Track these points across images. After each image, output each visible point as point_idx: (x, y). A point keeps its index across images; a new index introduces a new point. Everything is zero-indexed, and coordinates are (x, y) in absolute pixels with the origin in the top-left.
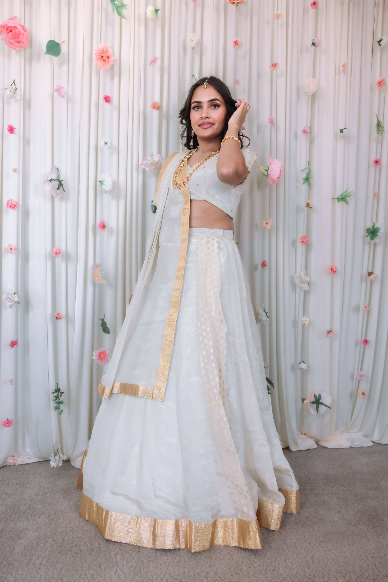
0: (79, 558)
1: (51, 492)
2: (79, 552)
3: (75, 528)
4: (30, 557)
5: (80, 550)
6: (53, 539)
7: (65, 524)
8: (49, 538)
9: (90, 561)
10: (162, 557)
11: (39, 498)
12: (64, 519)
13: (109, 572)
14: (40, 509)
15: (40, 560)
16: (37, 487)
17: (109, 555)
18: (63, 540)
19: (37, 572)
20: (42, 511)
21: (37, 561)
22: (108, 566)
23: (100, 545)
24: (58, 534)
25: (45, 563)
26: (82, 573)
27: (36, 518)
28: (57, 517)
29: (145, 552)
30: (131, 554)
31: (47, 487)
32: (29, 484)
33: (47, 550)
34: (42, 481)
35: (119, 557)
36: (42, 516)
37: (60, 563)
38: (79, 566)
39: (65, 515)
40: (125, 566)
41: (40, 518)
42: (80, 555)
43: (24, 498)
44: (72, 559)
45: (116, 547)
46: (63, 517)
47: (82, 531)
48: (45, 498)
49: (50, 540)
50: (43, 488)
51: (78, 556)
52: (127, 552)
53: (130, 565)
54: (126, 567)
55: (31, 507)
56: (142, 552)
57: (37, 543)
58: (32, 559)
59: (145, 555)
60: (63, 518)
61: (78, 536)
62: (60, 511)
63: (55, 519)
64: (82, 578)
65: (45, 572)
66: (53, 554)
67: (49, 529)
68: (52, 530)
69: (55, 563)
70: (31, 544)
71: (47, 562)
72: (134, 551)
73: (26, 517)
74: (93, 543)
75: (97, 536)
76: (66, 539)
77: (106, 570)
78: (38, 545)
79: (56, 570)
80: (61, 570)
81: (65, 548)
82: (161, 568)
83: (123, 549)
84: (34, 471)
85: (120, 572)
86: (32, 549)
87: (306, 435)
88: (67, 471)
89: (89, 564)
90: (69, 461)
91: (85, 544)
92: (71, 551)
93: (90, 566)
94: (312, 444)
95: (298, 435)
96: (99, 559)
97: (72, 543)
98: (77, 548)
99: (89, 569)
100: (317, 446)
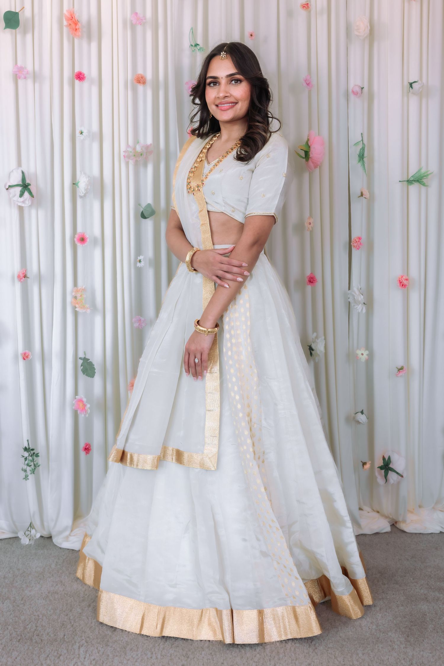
0: (38, 648)
1: (22, 575)
2: (40, 641)
3: (41, 616)
5: (42, 640)
6: (14, 627)
8: (9, 625)
9: (49, 651)
10: (132, 652)
11: (6, 581)
12: (31, 606)
13: (68, 663)
14: (5, 594)
16: (6, 568)
17: (72, 647)
18: (25, 628)
20: (7, 596)
22: (68, 657)
23: (64, 635)
24: (21, 622)
26: (38, 663)
28: (23, 604)
29: (113, 646)
30: (97, 647)
31: (19, 568)
33: (5, 638)
34: (13, 562)
35: (82, 649)
36: (6, 601)
37: (17, 652)
38: (36, 655)
39: (33, 601)
40: (86, 659)
41: (3, 603)
42: (39, 645)
44: (30, 648)
45: (82, 639)
46: (30, 604)
47: (48, 620)
48: (13, 581)
49: (10, 627)
50: (13, 570)
51: (38, 646)
52: (93, 645)
53: (92, 658)
54: (88, 659)
56: (110, 646)
59: (113, 649)
61: (42, 626)
62: (28, 597)
63: (21, 606)
66: (11, 642)
67: (11, 615)
68: (14, 617)
69: (11, 651)
72: (101, 645)
74: (57, 633)
75: (63, 627)
76: (28, 627)
77: (64, 662)
79: (11, 658)
80: (16, 658)
81: (25, 636)
82: (127, 663)
83: (90, 641)
84: (7, 549)
87: (378, 512)
88: (46, 551)
89: (48, 654)
90: (50, 538)
91: (48, 634)
92: (31, 639)
93: (48, 656)
94: (384, 526)
95: (368, 512)
96: (60, 650)
97: (34, 632)
98: (38, 638)
99: (46, 660)
100: (391, 529)
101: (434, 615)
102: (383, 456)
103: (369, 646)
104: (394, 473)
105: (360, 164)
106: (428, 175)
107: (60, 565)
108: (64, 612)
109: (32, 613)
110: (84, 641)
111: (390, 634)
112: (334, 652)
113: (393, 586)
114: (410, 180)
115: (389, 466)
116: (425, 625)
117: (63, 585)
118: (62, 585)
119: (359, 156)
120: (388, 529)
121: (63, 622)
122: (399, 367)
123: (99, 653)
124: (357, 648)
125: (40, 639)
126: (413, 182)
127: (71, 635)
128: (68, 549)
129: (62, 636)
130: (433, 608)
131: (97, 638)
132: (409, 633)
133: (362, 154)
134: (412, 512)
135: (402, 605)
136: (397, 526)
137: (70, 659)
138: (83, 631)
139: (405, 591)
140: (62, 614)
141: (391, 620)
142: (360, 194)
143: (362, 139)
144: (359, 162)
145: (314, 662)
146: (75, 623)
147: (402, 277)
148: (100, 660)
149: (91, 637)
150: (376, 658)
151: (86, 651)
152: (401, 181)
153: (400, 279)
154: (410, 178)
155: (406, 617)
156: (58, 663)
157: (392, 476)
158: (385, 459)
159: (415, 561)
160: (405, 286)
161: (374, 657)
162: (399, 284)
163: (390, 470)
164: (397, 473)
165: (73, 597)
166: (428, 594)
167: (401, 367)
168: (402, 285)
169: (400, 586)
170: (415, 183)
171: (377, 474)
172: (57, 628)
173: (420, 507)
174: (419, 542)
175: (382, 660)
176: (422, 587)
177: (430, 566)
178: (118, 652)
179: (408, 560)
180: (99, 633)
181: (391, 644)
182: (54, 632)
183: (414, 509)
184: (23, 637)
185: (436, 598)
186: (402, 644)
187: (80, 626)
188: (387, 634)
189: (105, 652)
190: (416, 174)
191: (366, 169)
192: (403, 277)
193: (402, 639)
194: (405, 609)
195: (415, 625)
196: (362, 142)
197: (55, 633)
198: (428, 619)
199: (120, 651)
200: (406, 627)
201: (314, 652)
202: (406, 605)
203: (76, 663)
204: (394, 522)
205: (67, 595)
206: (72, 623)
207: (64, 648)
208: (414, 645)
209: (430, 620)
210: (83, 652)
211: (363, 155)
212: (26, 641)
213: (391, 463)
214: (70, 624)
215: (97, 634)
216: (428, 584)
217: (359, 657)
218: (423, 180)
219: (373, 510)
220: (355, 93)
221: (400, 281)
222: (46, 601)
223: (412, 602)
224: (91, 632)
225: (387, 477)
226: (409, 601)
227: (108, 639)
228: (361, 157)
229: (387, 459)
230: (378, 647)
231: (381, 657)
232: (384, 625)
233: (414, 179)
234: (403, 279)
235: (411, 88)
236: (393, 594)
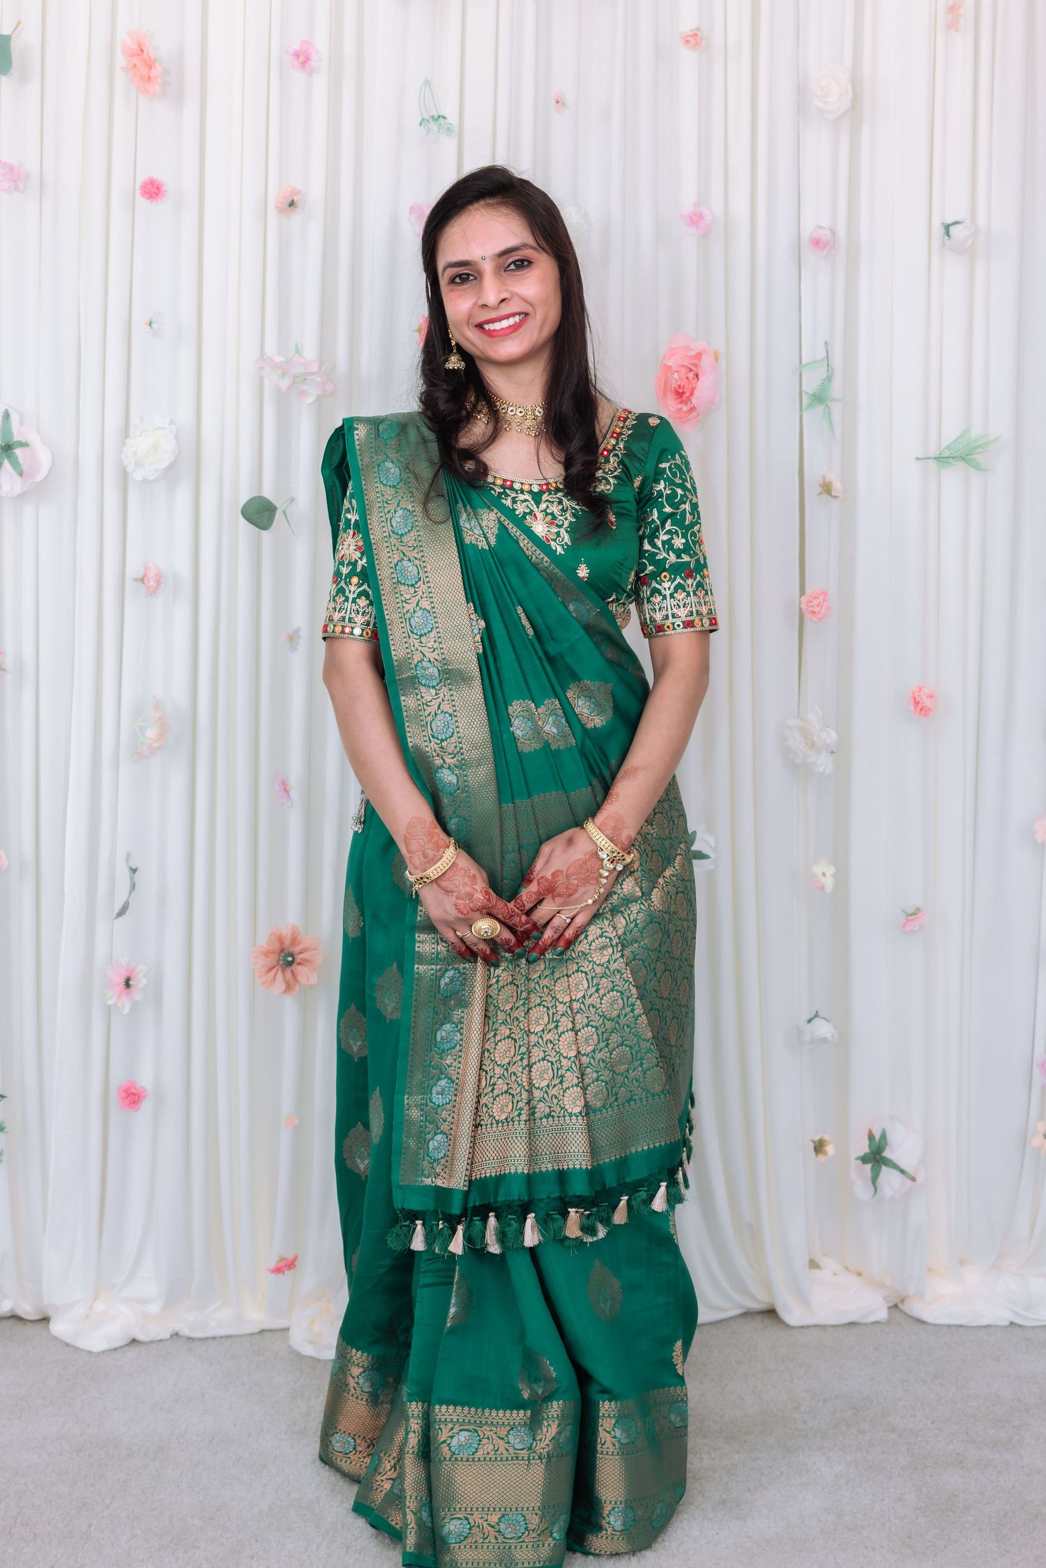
87: (859, 1274)
90: (44, 1321)
94: (871, 1306)
95: (835, 1274)
100: (890, 1314)
102: (869, 1129)
104: (893, 1170)
106: (985, 445)
114: (942, 456)
115: (883, 1155)
120: (882, 1314)
122: (910, 910)
126: (951, 461)
128: (90, 1352)
130: (976, 1481)
134: (939, 1275)
136: (905, 1308)
142: (823, 489)
147: (920, 689)
152: (921, 457)
153: (916, 695)
154: (943, 451)
157: (890, 1180)
158: (874, 1137)
159: (942, 1385)
160: (926, 711)
162: (912, 707)
163: (886, 1164)
164: (902, 1172)
166: (966, 1453)
167: (915, 909)
168: (921, 710)
169: (900, 1436)
170: (957, 464)
171: (853, 1175)
173: (962, 1262)
174: (956, 1344)
177: (977, 1395)
179: (924, 1382)
183: (946, 1268)
185: (984, 1461)
190: (955, 441)
191: (836, 426)
192: (923, 690)
196: (825, 361)
204: (897, 1300)
211: (826, 394)
213: (888, 1148)
216: (967, 1433)
218: (975, 456)
219: (847, 1269)
220: (816, 243)
221: (915, 698)
225: (877, 1182)
228: (824, 397)
229: (877, 1137)
233: (951, 454)
234: (922, 694)
235: (946, 237)
236: (883, 1453)
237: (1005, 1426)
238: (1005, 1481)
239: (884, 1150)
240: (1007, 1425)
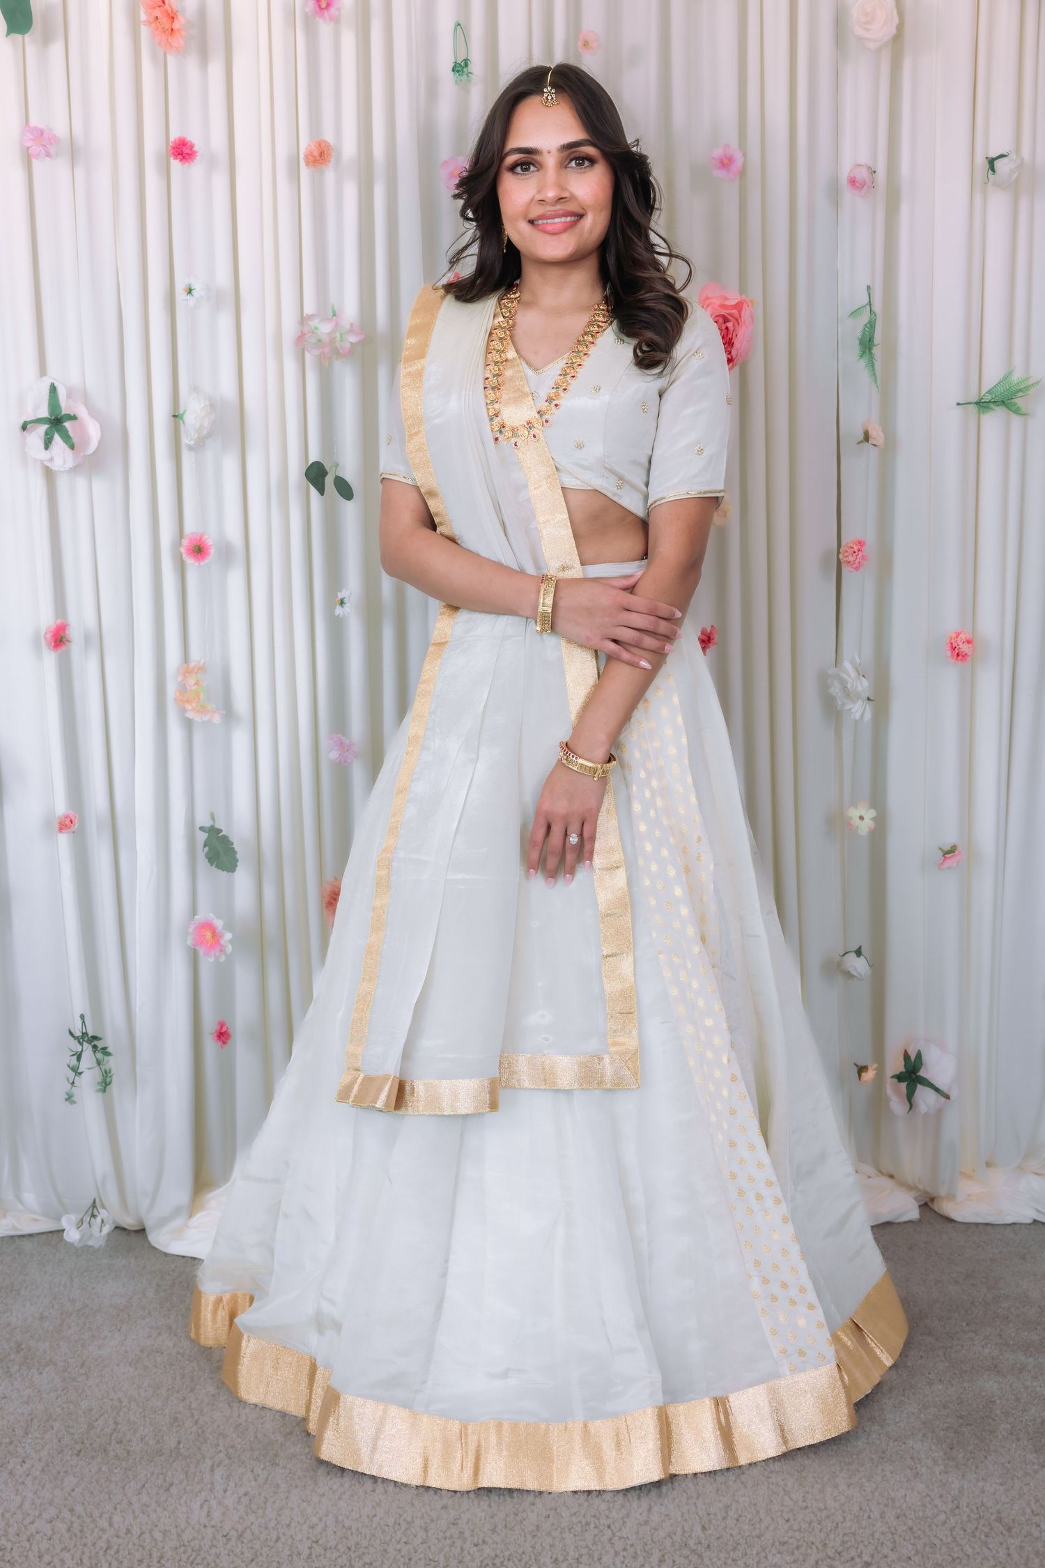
0: (121, 1469)
1: (81, 1313)
2: (125, 1455)
3: (125, 1402)
4: (5, 1458)
5: (128, 1453)
6: (66, 1424)
7: (102, 1392)
8: (55, 1420)
10: (331, 1479)
11: (46, 1324)
12: (103, 1380)
13: (188, 1502)
14: (44, 1353)
15: (26, 1466)
16: (45, 1297)
17: (196, 1467)
18: (91, 1427)
19: (17, 1490)
20: (48, 1358)
21: (19, 1467)
22: (188, 1488)
23: (179, 1443)
24: (80, 1413)
25: (38, 1473)
27: (30, 1374)
28: (84, 1374)
29: (289, 1466)
30: (253, 1467)
31: (73, 1298)
32: (26, 1289)
33: (48, 1447)
34: (60, 1284)
35: (218, 1473)
36: (47, 1370)
37: (75, 1477)
38: (117, 1485)
39: (107, 1369)
40: (229, 1493)
41: (41, 1373)
42: (124, 1463)
43: (9, 1325)
44: (103, 1470)
45: (218, 1450)
47: (141, 1410)
48: (61, 1325)
49: (58, 1425)
50: (60, 1301)
51: (121, 1464)
52: (243, 1463)
53: (242, 1491)
54: (233, 1494)
55: (23, 1346)
56: (281, 1466)
57: (26, 1431)
58: (9, 1462)
59: (288, 1471)
60: (99, 1376)
61: (128, 1422)
62: (97, 1360)
63: (80, 1379)
64: (118, 1510)
65: (35, 1493)
66: (60, 1455)
67: (59, 1399)
68: (66, 1403)
69: (62, 1474)
70: (10, 1430)
71: (43, 1470)
72: (260, 1463)
73: (6, 1370)
74: (163, 1437)
75: (176, 1424)
76: (98, 1425)
77: (180, 1498)
78: (27, 1433)
79: (62, 1489)
80: (73, 1490)
81: (91, 1444)
83: (236, 1456)
85: (214, 1503)
86: (11, 1443)
87: (891, 1177)
88: (132, 1260)
89: (143, 1483)
90: (142, 1231)
91: (142, 1440)
92: (104, 1450)
93: (144, 1486)
94: (905, 1207)
95: (869, 1177)
96: (169, 1473)
97: (111, 1435)
98: (120, 1447)
99: (139, 1493)
100: (921, 1214)
101: (1011, 1403)
102: (905, 1050)
103: (863, 1468)
104: (928, 1089)
105: (863, 363)
106: (1027, 388)
107: (165, 1291)
108: (178, 1392)
109: (105, 1395)
110: (222, 1456)
111: (910, 1443)
112: (783, 1480)
113: (921, 1338)
114: (983, 401)
115: (918, 1074)
116: (990, 1425)
117: (172, 1334)
118: (170, 1334)
119: (861, 342)
120: (914, 1213)
121: (176, 1413)
122: (947, 848)
123: (256, 1480)
124: (834, 1473)
125: (124, 1449)
126: (992, 405)
127: (193, 1441)
128: (183, 1257)
129: (173, 1445)
130: (1011, 1386)
131: (252, 1449)
132: (954, 1442)
133: (868, 339)
134: (969, 1177)
135: (940, 1381)
136: (935, 1207)
137: (192, 1492)
138: (220, 1434)
139: (949, 1350)
140: (171, 1398)
141: (913, 1414)
142: (861, 437)
143: (870, 302)
144: (861, 356)
145: (737, 1502)
146: (203, 1415)
147: (958, 635)
148: (260, 1494)
149: (239, 1447)
150: (877, 1494)
151: (229, 1476)
152: (961, 402)
153: (953, 641)
154: (984, 396)
155: (949, 1407)
156: (166, 1500)
157: (925, 1097)
158: (910, 1057)
159: (973, 1285)
160: (963, 656)
161: (872, 1492)
162: (949, 653)
163: (921, 1083)
164: (937, 1090)
165: (196, 1362)
166: (1001, 1357)
167: (952, 847)
168: (958, 655)
169: (936, 1340)
170: (995, 408)
171: (889, 1091)
172: (163, 1426)
173: (988, 1165)
174: (984, 1242)
175: (892, 1499)
176: (986, 1341)
177: (1008, 1296)
178: (299, 1478)
179: (957, 1282)
180: (256, 1437)
181: (912, 1464)
182: (156, 1435)
183: (974, 1170)
184: (88, 1445)
185: (1018, 1365)
186: (938, 1465)
187: (213, 1423)
188: (904, 1443)
189: (270, 1478)
190: (998, 384)
191: (878, 373)
192: (960, 636)
193: (936, 1454)
194: (947, 1388)
195: (967, 1425)
196: (868, 307)
197: (157, 1438)
198: (998, 1412)
199: (305, 1476)
200: (949, 1427)
201: (738, 1480)
202: (949, 1381)
203: (206, 1501)
204: (927, 1200)
205: (183, 1356)
206: (196, 1417)
207: (180, 1470)
208: (964, 1467)
209: (1003, 1413)
210: (222, 1479)
211: (871, 340)
212: (94, 1454)
213: (923, 1067)
214: (191, 1419)
215: (252, 1439)
216: (1000, 1336)
217: (840, 1492)
218: (1016, 400)
219: (881, 1172)
220: (855, 185)
222: (136, 1369)
223: (964, 1375)
224: (238, 1436)
225: (913, 1099)
226: (957, 1372)
227: (277, 1451)
228: (867, 344)
229: (913, 1057)
230: (883, 1470)
231: (890, 1492)
232: (898, 1423)
233: (992, 399)
234: (959, 639)
235: (990, 172)
236: (921, 1357)
237: (1037, 1329)
238: (1041, 1387)
239: (919, 1071)
240: (1038, 1327)
